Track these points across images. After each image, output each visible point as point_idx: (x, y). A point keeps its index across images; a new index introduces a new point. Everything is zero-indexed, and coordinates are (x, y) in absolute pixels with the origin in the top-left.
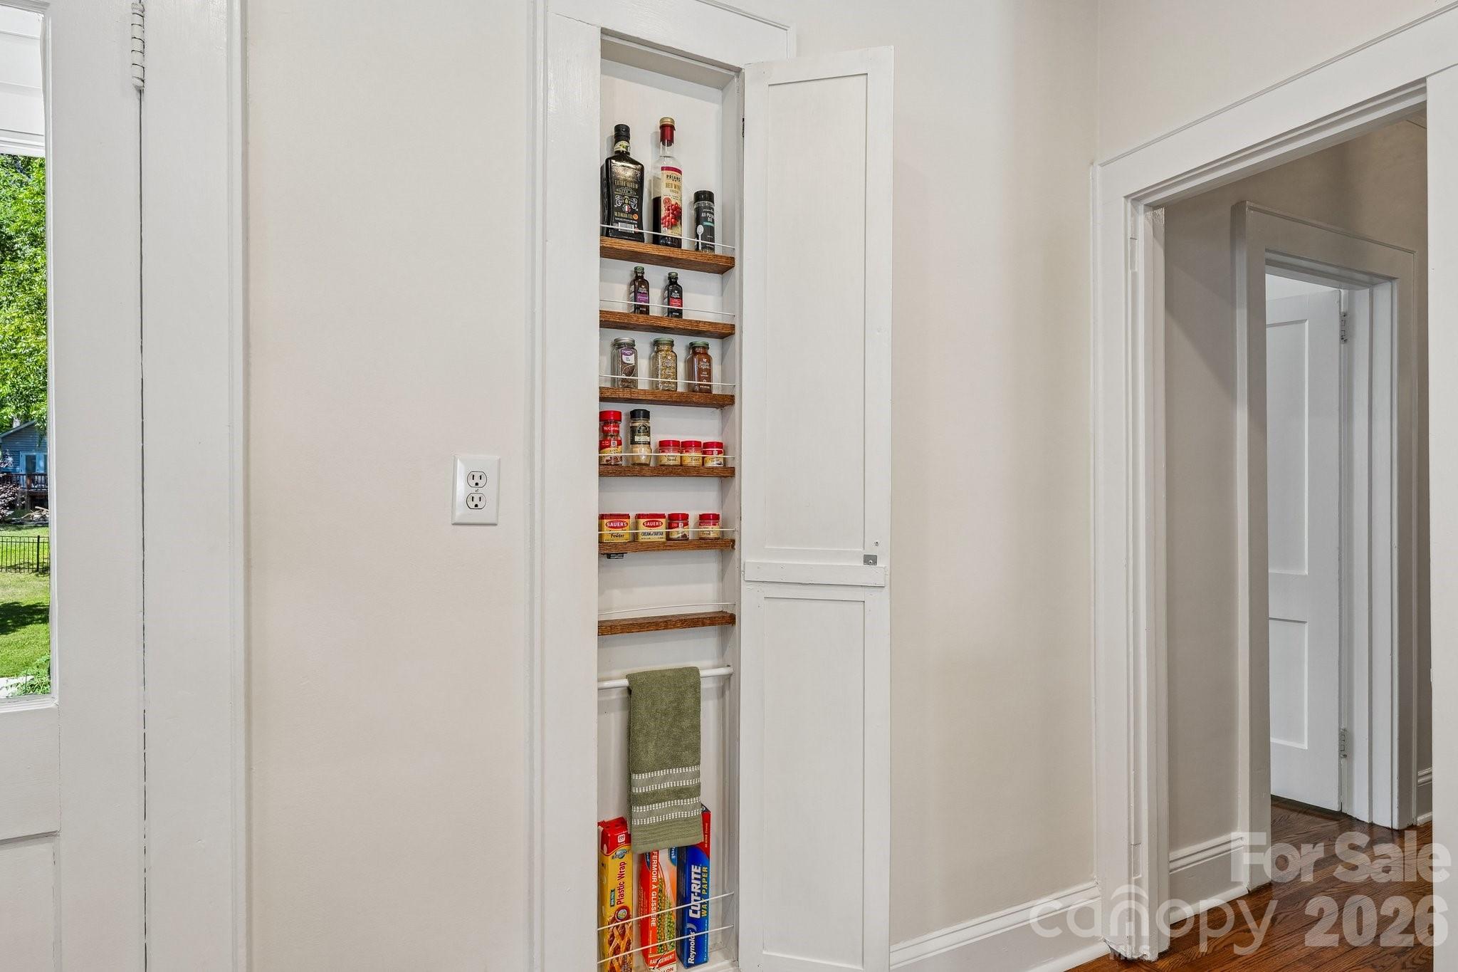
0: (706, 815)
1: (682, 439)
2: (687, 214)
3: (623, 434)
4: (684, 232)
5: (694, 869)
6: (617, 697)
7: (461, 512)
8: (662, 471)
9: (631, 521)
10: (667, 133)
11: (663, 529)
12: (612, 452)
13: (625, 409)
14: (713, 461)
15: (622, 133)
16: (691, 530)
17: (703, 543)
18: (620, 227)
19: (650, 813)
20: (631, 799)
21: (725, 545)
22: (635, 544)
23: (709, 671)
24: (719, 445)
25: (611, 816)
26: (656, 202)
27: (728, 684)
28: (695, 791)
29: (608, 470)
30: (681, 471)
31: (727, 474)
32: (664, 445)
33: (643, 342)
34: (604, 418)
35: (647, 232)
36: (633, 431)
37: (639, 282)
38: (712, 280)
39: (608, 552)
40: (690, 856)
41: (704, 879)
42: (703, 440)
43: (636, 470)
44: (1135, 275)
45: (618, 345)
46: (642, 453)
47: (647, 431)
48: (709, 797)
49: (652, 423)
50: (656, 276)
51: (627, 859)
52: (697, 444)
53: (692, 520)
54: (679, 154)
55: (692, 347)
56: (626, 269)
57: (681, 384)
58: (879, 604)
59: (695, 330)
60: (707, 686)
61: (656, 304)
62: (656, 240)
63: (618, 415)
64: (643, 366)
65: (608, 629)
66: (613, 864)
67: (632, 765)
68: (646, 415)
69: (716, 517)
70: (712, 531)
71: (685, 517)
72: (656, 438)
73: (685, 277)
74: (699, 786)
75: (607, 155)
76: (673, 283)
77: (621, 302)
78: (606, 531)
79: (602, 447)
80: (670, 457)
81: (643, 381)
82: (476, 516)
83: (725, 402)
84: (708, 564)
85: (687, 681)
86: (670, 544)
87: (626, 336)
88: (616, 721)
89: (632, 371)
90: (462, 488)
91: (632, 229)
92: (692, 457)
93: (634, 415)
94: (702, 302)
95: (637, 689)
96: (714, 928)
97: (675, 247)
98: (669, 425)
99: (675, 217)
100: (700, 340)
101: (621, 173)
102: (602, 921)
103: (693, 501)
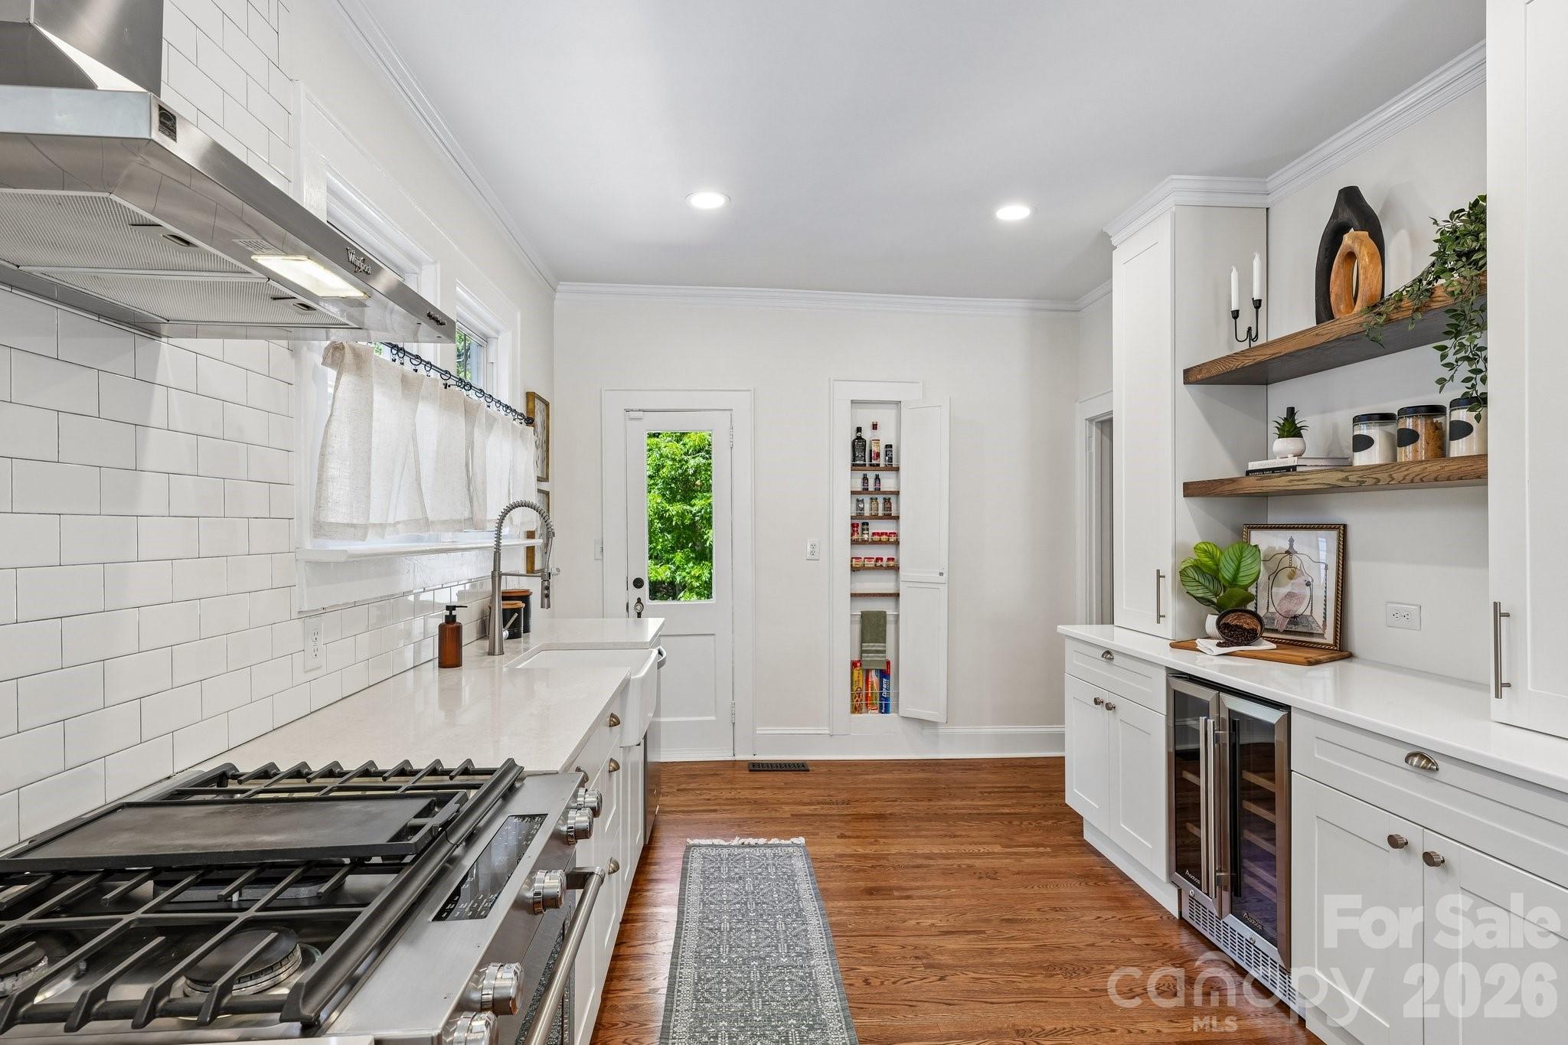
0: (888, 663)
1: (880, 531)
2: (882, 455)
3: (860, 531)
4: (882, 461)
5: (884, 680)
6: (858, 618)
7: (809, 556)
8: (874, 543)
9: (863, 559)
10: (875, 427)
11: (873, 563)
12: (855, 537)
13: (860, 522)
14: (892, 539)
15: (859, 430)
16: (884, 563)
17: (888, 568)
18: (858, 462)
19: (867, 657)
20: (862, 652)
21: (896, 569)
22: (863, 568)
23: (890, 612)
24: (894, 533)
25: (856, 659)
26: (871, 451)
27: (897, 616)
28: (884, 652)
29: (854, 542)
30: (880, 542)
31: (897, 543)
32: (874, 534)
33: (867, 498)
34: (853, 525)
35: (867, 462)
36: (863, 530)
37: (865, 479)
38: (893, 474)
39: (854, 569)
40: (884, 674)
41: (888, 684)
42: (888, 532)
43: (864, 542)
44: (1091, 454)
45: (858, 501)
46: (866, 537)
47: (868, 530)
48: (890, 656)
49: (870, 527)
50: (871, 475)
51: (861, 672)
52: (886, 534)
53: (885, 559)
54: (878, 434)
55: (885, 499)
56: (860, 474)
57: (881, 513)
58: (944, 589)
59: (885, 493)
60: (890, 619)
61: (871, 488)
62: (871, 465)
63: (858, 524)
64: (867, 506)
65: (853, 595)
66: (856, 673)
67: (863, 641)
68: (867, 524)
69: (893, 559)
70: (891, 563)
71: (882, 559)
72: (871, 531)
73: (882, 474)
74: (885, 651)
75: (854, 437)
76: (877, 478)
77: (859, 487)
78: (854, 563)
79: (852, 535)
80: (876, 538)
81: (867, 513)
82: (812, 557)
83: (897, 518)
84: (891, 575)
85: (882, 616)
86: (876, 568)
87: (860, 497)
88: (857, 627)
89: (863, 509)
90: (809, 549)
91: (862, 462)
92: (884, 538)
93: (863, 524)
94: (888, 482)
95: (865, 616)
96: (892, 702)
97: (878, 465)
98: (876, 526)
99: (878, 455)
100: (887, 496)
101: (858, 444)
102: (852, 690)
103: (885, 552)
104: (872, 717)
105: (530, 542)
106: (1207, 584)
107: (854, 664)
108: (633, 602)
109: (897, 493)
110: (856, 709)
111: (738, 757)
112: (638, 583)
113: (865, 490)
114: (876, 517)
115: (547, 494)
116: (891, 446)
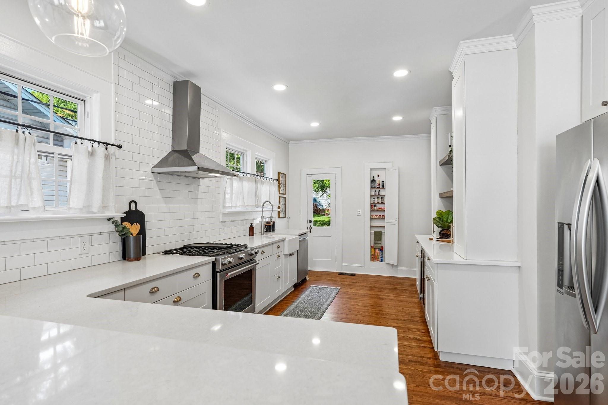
0: (382, 247)
2: (381, 184)
3: (374, 207)
4: (381, 186)
5: (381, 252)
6: (373, 233)
8: (378, 211)
9: (374, 216)
10: (378, 176)
11: (378, 217)
12: (372, 209)
13: (374, 205)
14: (383, 210)
15: (374, 177)
17: (382, 218)
19: (376, 245)
20: (374, 243)
21: (384, 218)
22: (374, 218)
23: (383, 232)
25: (373, 245)
26: (377, 183)
27: (385, 233)
28: (381, 243)
29: (371, 211)
30: (380, 211)
31: (385, 211)
33: (376, 197)
34: (371, 206)
35: (376, 187)
37: (375, 191)
38: (384, 190)
39: (371, 219)
40: (381, 250)
42: (383, 207)
43: (375, 211)
45: (373, 198)
46: (375, 209)
47: (376, 207)
48: (383, 245)
50: (377, 191)
51: (374, 249)
52: (382, 208)
53: (382, 216)
54: (379, 178)
57: (380, 202)
58: (397, 225)
59: (381, 196)
60: (383, 234)
63: (373, 205)
64: (376, 200)
65: (371, 226)
66: (372, 249)
67: (374, 240)
68: (376, 205)
69: (384, 216)
71: (380, 216)
73: (381, 190)
75: (372, 179)
76: (379, 191)
77: (373, 194)
78: (371, 217)
79: (371, 208)
80: (379, 209)
81: (376, 202)
82: (359, 215)
83: (385, 203)
84: (383, 221)
85: (380, 233)
87: (374, 197)
88: (373, 236)
90: (358, 212)
91: (374, 187)
93: (375, 205)
94: (382, 193)
95: (376, 233)
96: (383, 259)
97: (379, 188)
98: (379, 206)
99: (379, 185)
100: (382, 197)
101: (373, 181)
102: (371, 254)
103: (381, 214)
104: (377, 263)
105: (279, 210)
106: (440, 222)
107: (372, 247)
108: (309, 227)
109: (385, 196)
110: (372, 260)
111: (337, 271)
112: (310, 222)
113: (376, 195)
114: (378, 203)
115: (285, 197)
116: (383, 182)
